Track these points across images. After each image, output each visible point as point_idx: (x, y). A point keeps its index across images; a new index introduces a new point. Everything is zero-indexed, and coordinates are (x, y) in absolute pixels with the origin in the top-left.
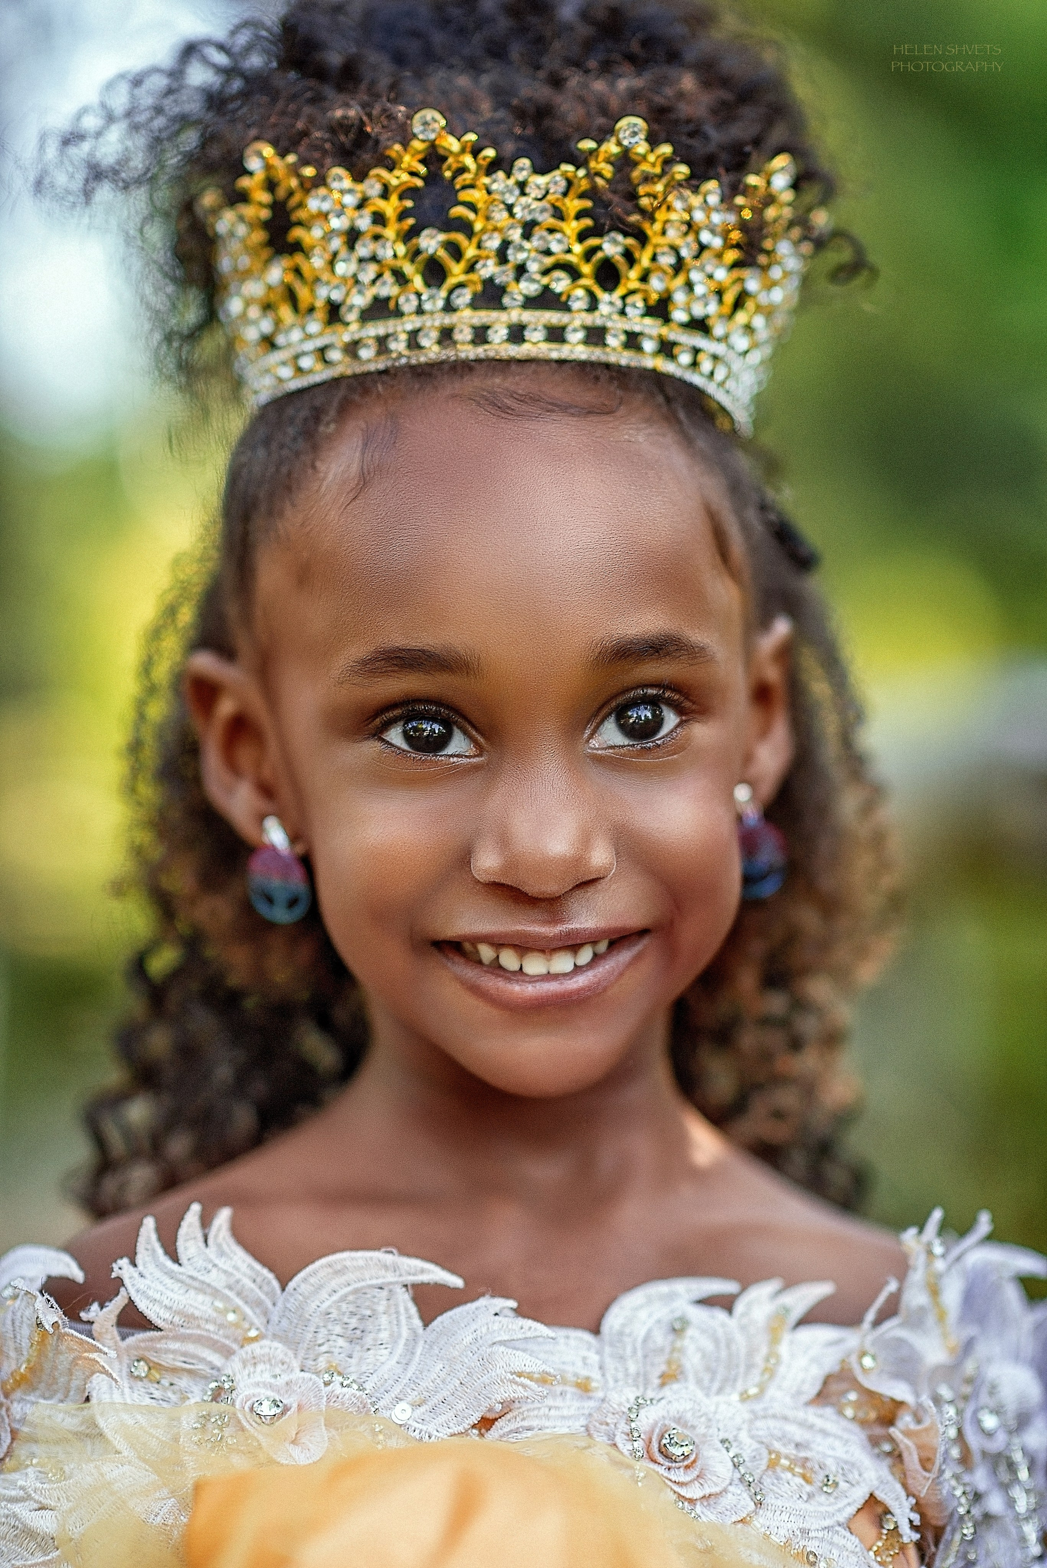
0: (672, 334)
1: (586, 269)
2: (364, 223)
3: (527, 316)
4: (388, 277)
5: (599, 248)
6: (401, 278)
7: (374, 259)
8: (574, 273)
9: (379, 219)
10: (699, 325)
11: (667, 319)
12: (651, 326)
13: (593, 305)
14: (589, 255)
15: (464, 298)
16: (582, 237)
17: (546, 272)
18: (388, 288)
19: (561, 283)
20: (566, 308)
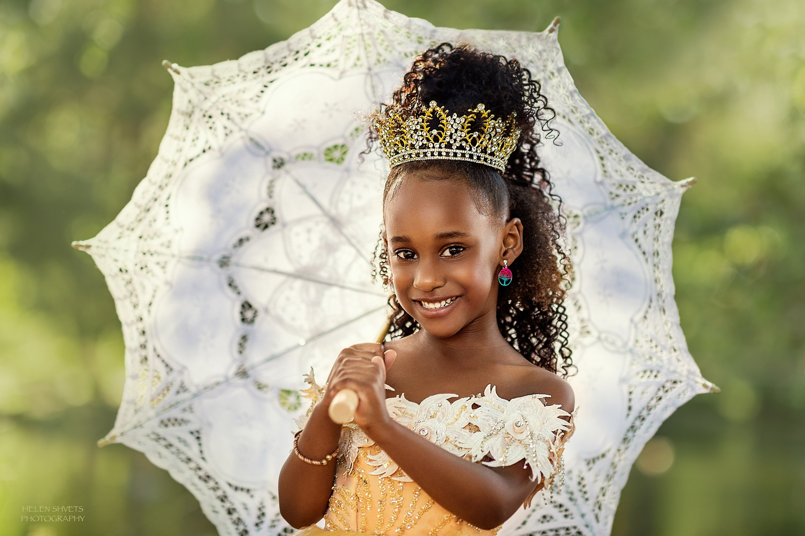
0: (487, 156)
1: (469, 141)
2: (418, 127)
3: (457, 151)
4: (425, 140)
5: (472, 135)
6: (428, 140)
7: (422, 136)
8: (467, 142)
9: (422, 127)
10: (492, 154)
11: (486, 153)
12: (482, 155)
13: (470, 150)
14: (470, 138)
15: (443, 145)
16: (468, 133)
17: (460, 141)
18: (425, 142)
19: (464, 144)
20: (465, 150)
